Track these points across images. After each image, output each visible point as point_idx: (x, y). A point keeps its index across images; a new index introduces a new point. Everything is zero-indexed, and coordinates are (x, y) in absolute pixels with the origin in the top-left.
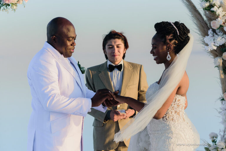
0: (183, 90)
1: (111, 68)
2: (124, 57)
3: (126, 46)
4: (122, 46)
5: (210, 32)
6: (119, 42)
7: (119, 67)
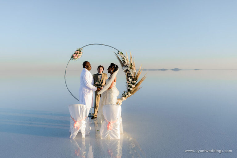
0: (115, 81)
1: (99, 75)
2: (102, 72)
3: (103, 70)
4: (102, 69)
5: (124, 66)
6: (102, 68)
7: (101, 74)
